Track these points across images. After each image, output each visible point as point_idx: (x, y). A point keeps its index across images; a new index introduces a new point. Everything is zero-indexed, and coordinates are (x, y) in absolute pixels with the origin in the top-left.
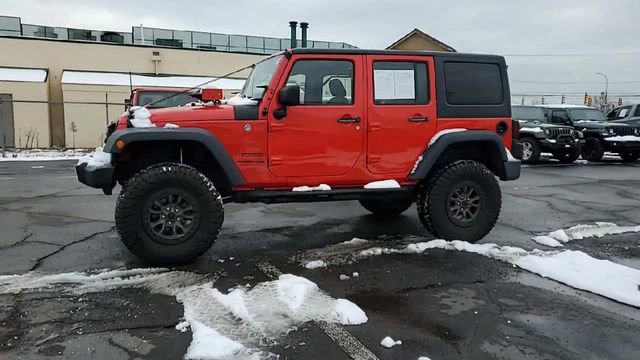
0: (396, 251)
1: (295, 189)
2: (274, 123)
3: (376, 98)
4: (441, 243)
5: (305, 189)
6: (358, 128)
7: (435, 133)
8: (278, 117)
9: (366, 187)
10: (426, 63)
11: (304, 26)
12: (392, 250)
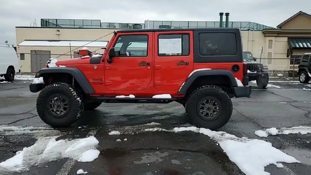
0: (165, 130)
1: (117, 97)
2: (108, 65)
3: (160, 53)
4: (193, 129)
5: (123, 97)
6: (149, 68)
7: (193, 70)
8: (110, 62)
9: (153, 97)
10: (188, 34)
11: (227, 15)
12: (164, 130)
